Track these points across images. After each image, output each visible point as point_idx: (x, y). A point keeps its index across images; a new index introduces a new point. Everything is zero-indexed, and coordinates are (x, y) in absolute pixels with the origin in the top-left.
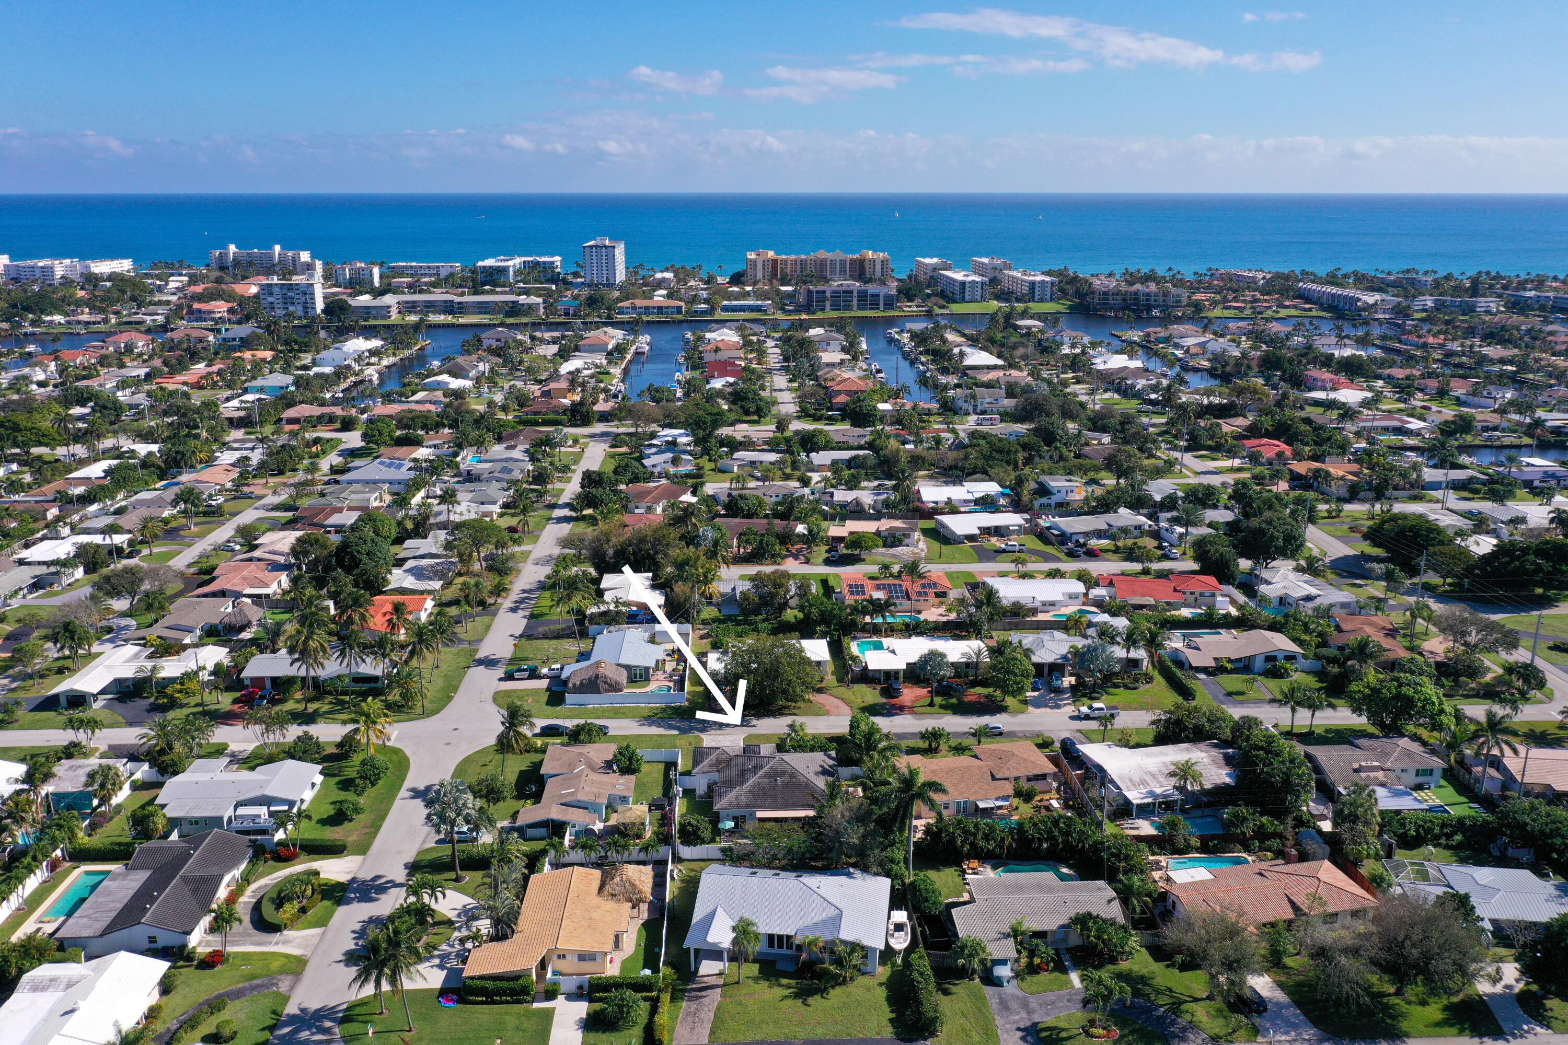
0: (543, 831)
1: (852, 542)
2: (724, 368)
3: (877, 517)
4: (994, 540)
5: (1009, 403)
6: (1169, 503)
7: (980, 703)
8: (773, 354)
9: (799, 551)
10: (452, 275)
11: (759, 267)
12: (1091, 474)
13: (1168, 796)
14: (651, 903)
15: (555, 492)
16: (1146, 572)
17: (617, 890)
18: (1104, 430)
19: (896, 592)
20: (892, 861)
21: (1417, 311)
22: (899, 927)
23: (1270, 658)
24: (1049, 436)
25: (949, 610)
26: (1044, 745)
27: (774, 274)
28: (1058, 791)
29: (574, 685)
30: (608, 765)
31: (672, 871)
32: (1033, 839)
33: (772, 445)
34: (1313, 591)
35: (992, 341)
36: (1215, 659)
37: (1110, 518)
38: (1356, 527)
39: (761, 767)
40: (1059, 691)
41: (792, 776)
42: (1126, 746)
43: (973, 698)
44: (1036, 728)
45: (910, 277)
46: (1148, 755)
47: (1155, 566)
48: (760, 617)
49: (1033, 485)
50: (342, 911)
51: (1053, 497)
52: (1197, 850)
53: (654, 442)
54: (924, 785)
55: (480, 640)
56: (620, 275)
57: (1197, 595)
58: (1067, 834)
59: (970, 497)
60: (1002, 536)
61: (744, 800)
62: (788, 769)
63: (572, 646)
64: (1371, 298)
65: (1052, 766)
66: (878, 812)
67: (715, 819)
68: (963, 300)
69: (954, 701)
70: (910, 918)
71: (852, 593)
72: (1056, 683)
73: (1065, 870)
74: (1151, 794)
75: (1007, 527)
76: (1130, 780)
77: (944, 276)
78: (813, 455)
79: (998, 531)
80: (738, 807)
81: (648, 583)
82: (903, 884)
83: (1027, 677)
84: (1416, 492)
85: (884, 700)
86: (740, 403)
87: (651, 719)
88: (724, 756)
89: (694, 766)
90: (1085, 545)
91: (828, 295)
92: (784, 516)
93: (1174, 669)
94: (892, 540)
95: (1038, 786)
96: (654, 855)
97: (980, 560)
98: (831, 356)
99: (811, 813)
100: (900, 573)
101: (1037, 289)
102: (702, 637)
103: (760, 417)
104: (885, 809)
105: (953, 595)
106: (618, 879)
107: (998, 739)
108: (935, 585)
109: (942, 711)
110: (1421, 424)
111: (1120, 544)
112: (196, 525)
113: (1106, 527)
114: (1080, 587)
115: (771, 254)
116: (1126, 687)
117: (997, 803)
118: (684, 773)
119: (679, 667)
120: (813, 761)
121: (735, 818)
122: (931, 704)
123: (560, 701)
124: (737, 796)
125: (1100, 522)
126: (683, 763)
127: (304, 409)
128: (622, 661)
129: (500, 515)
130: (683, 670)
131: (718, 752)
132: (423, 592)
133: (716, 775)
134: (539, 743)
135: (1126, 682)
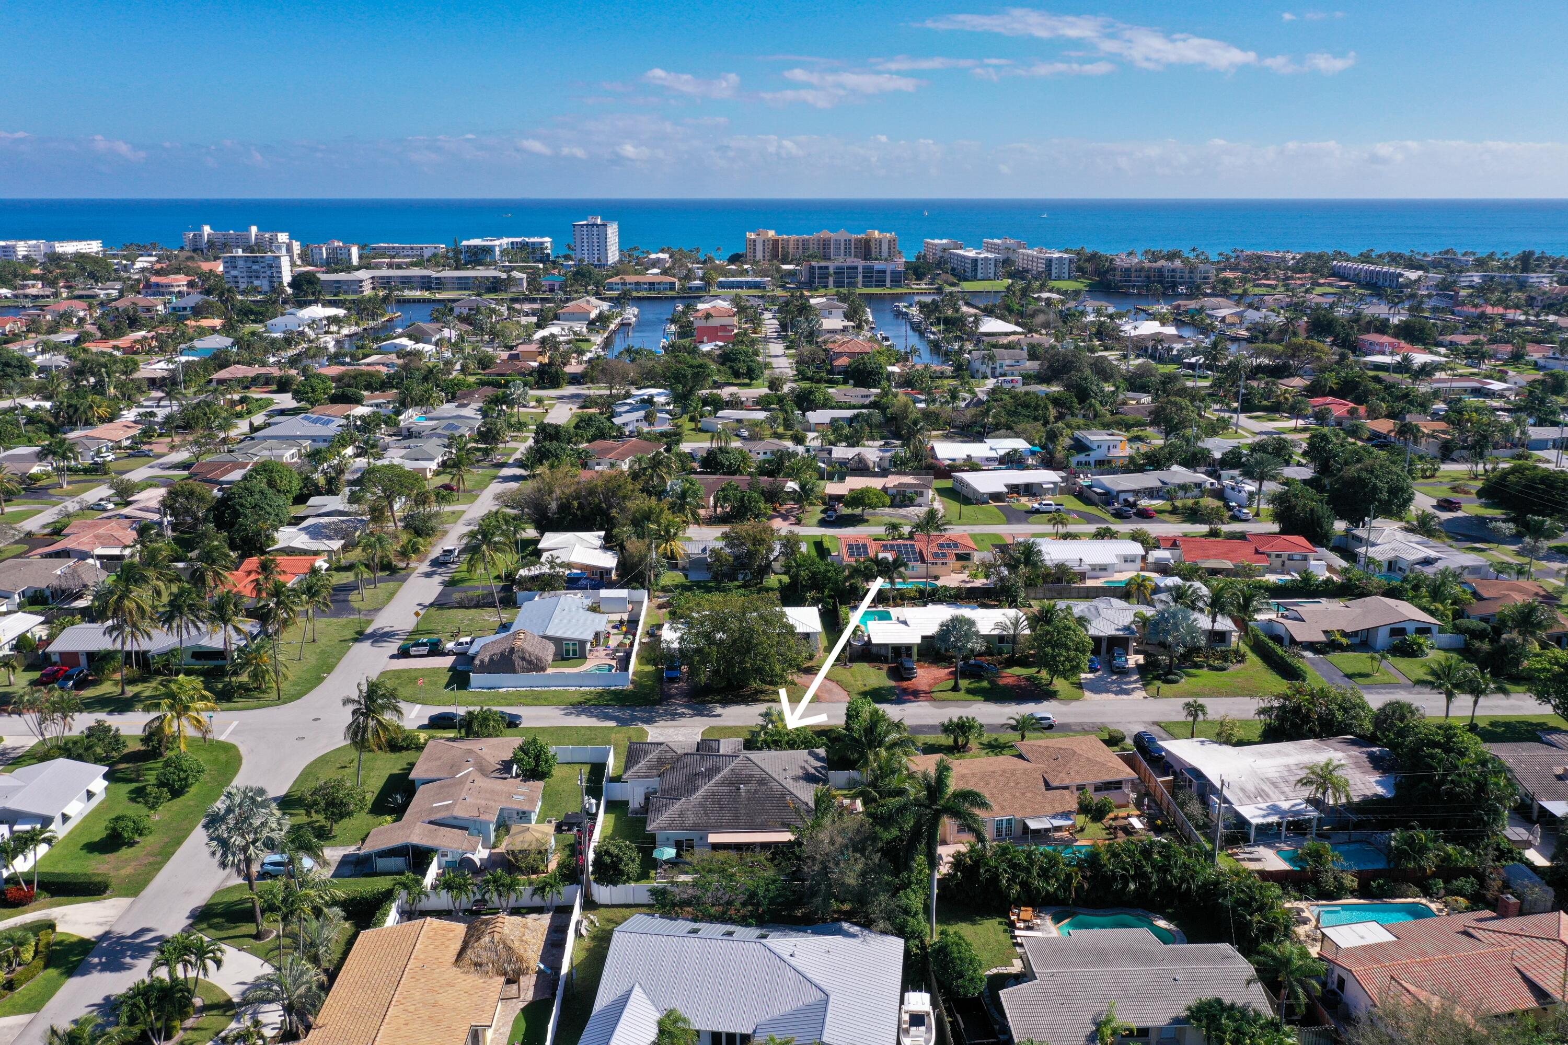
0: (397, 862)
1: (853, 498)
2: (713, 333)
3: (884, 473)
4: (1024, 500)
5: (1032, 366)
6: (1232, 460)
7: (1019, 687)
8: (770, 323)
9: (789, 511)
10: (435, 255)
11: (759, 247)
12: (1135, 431)
13: (1298, 813)
14: (540, 973)
15: (506, 451)
16: (1214, 534)
17: (485, 956)
18: (1144, 389)
19: (907, 553)
20: (906, 911)
21: (1463, 288)
22: (917, 1020)
23: (1397, 631)
24: (1083, 395)
25: (974, 576)
26: (1113, 741)
27: (775, 256)
28: (1139, 804)
29: (482, 662)
30: (506, 767)
31: (578, 923)
32: (1114, 876)
33: (762, 403)
34: (1432, 554)
35: (1010, 310)
36: (1326, 632)
37: (1162, 474)
38: (1459, 486)
39: (718, 770)
40: (1123, 672)
41: (762, 782)
42: (1228, 742)
43: (1010, 681)
44: (1098, 720)
45: (918, 258)
46: (1261, 755)
47: (1225, 528)
48: (737, 583)
49: (1068, 442)
50: (74, 983)
51: (1092, 453)
52: (1353, 893)
53: (628, 401)
54: (956, 795)
55: (377, 610)
56: (613, 255)
57: (1285, 557)
58: (1164, 869)
59: (993, 454)
60: (1034, 495)
61: (690, 818)
62: (757, 773)
63: (491, 617)
64: (1413, 275)
65: (1129, 770)
66: (886, 836)
67: (647, 844)
68: (975, 278)
69: (985, 684)
70: (934, 1004)
71: (851, 554)
72: (1118, 662)
73: (1162, 923)
74: (1274, 809)
75: (1040, 485)
76: (1243, 790)
77: (954, 254)
78: (809, 414)
79: (1029, 490)
80: (682, 828)
81: (599, 543)
82: (923, 948)
83: (1083, 652)
84: (1520, 451)
85: (893, 683)
86: (729, 364)
87: (580, 706)
88: (669, 755)
89: (626, 769)
90: (1134, 505)
91: (831, 271)
92: (771, 474)
93: (1272, 644)
94: (901, 499)
95: (1112, 797)
96: (551, 898)
97: (1009, 521)
98: (833, 322)
99: (786, 837)
100: (911, 533)
101: (1054, 266)
102: (660, 607)
103: (751, 379)
104: (895, 832)
105: (977, 557)
106: (487, 939)
107: (1048, 733)
108: (956, 545)
109: (970, 697)
110: (1504, 386)
111: (1178, 503)
112: (68, 483)
113: (1159, 484)
114: (1137, 549)
115: (771, 233)
116: (1211, 667)
117: (1055, 823)
118: (614, 780)
119: (626, 642)
120: (792, 761)
121: (679, 843)
122: (955, 688)
123: (460, 683)
124: (681, 811)
125: (1152, 479)
126: (616, 766)
127: (235, 371)
128: (550, 634)
129: (436, 473)
130: (631, 645)
131: (660, 748)
132: (317, 553)
133: (655, 781)
134: (423, 737)
135: (1211, 661)
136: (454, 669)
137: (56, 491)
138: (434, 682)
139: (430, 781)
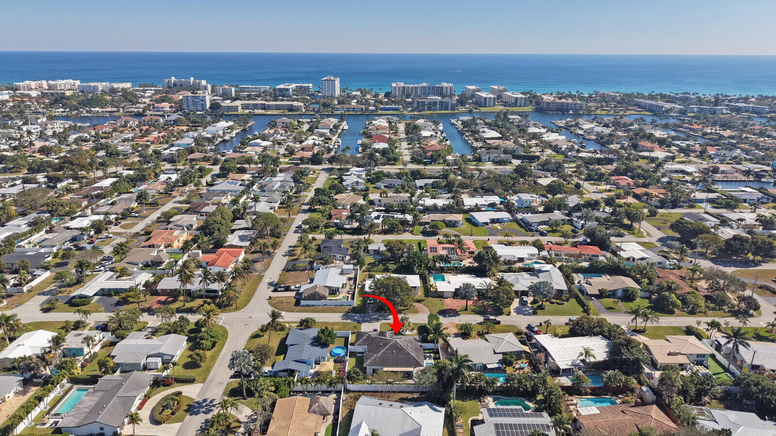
0: (285, 374)
1: (432, 224)
2: (379, 138)
3: (444, 212)
4: (496, 225)
6: (577, 208)
8: (402, 131)
10: (265, 91)
11: (397, 90)
14: (332, 416)
15: (303, 197)
16: (566, 243)
17: (317, 409)
18: (548, 170)
19: (451, 251)
21: (690, 112)
23: (626, 291)
25: (474, 261)
26: (518, 334)
27: (403, 93)
29: (305, 295)
30: (314, 341)
33: (399, 176)
34: (645, 255)
35: (498, 126)
36: (599, 289)
37: (550, 215)
39: (386, 344)
41: (400, 350)
42: (557, 337)
44: (515, 325)
45: (463, 95)
46: (569, 342)
51: (524, 204)
52: (590, 394)
53: (348, 173)
55: (265, 271)
56: (338, 92)
59: (486, 203)
60: (500, 223)
61: (378, 362)
62: (399, 346)
64: (668, 106)
65: (523, 347)
68: (485, 106)
71: (431, 251)
75: (502, 219)
77: (477, 94)
78: (417, 181)
79: (498, 221)
80: (375, 365)
84: (693, 204)
86: (386, 155)
88: (370, 337)
89: (356, 341)
91: (426, 103)
93: (580, 295)
94: (450, 224)
96: (334, 387)
98: (427, 133)
101: (518, 101)
102: (364, 272)
103: (395, 162)
106: (317, 404)
108: (469, 248)
109: (471, 313)
112: (145, 210)
113: (548, 220)
114: (535, 251)
115: (402, 84)
116: (558, 303)
117: (496, 366)
118: (352, 344)
119: (353, 287)
120: (410, 342)
121: (374, 370)
122: (466, 309)
123: (297, 303)
124: (375, 359)
125: (545, 217)
126: (352, 338)
127: (196, 155)
128: (327, 285)
129: (279, 208)
130: (355, 289)
131: (367, 335)
132: (241, 247)
133: (366, 347)
134: (287, 325)
135: (557, 301)
136: (295, 298)
137: (141, 214)
138: (288, 303)
139: (293, 345)
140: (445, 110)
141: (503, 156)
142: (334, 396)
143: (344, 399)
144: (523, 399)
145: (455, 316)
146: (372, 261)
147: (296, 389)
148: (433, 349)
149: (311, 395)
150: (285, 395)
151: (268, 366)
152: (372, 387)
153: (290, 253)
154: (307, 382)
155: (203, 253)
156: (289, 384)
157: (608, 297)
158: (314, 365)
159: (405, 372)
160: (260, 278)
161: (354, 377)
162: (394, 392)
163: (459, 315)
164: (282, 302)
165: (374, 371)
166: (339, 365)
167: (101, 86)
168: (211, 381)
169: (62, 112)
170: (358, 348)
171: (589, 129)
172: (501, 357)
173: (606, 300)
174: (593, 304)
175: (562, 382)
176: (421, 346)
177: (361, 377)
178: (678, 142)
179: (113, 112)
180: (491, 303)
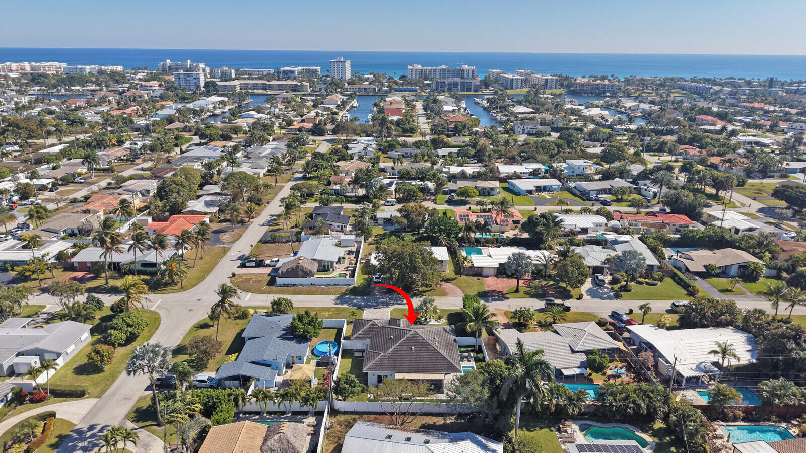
0: (234, 383)
1: (461, 192)
2: (394, 112)
3: (475, 179)
4: (543, 194)
5: (542, 128)
6: (643, 175)
8: (419, 108)
10: (269, 74)
11: (414, 73)
16: (639, 213)
17: (276, 446)
18: (596, 140)
19: (488, 219)
21: (741, 95)
23: (743, 267)
25: (522, 231)
27: (421, 77)
29: (283, 272)
31: (327, 423)
34: (752, 225)
35: (529, 102)
36: (705, 267)
37: (611, 182)
39: (401, 336)
41: (423, 345)
42: (664, 327)
45: (486, 78)
51: (575, 171)
52: (742, 419)
55: (233, 243)
56: (348, 75)
57: (677, 226)
59: (527, 171)
60: (548, 191)
61: (386, 364)
62: (420, 339)
64: (717, 88)
65: (614, 342)
68: (512, 88)
71: (462, 220)
75: (550, 186)
77: (503, 77)
78: (439, 150)
79: (544, 189)
80: (382, 370)
84: (784, 173)
86: (401, 126)
88: (374, 326)
89: (353, 333)
91: (446, 83)
93: (676, 271)
94: (484, 192)
97: (537, 204)
98: (448, 107)
100: (490, 210)
101: (549, 82)
102: (370, 244)
103: (412, 133)
108: (513, 216)
109: (524, 296)
110: (770, 141)
112: (95, 176)
113: (610, 187)
115: (419, 67)
116: (647, 284)
117: (578, 371)
118: (346, 338)
119: (353, 262)
120: (438, 333)
121: (380, 377)
122: (517, 291)
123: (272, 283)
124: (381, 360)
125: (606, 184)
126: (346, 330)
127: (177, 125)
128: (316, 257)
129: (265, 175)
130: (356, 264)
131: (370, 323)
132: (205, 214)
133: (368, 341)
134: (251, 311)
135: (647, 280)
136: (269, 275)
137: (89, 180)
138: (259, 282)
139: (253, 338)
140: (467, 91)
141: (540, 127)
142: (311, 420)
143: (329, 425)
144: (631, 428)
145: (502, 300)
146: (382, 232)
147: (248, 408)
148: (474, 346)
149: (273, 419)
150: (225, 419)
151: (211, 371)
152: (376, 407)
153: (271, 223)
154: (266, 396)
155: (154, 220)
156: (236, 400)
157: (718, 276)
158: (284, 370)
159: (432, 380)
160: (225, 251)
161: (345, 389)
162: (413, 414)
163: (508, 299)
164: (248, 280)
165: (380, 380)
166: (325, 371)
167: (88, 69)
168: (114, 394)
169: (38, 90)
170: (355, 344)
171: (634, 106)
172: (583, 358)
173: (714, 280)
174: (700, 284)
175: (689, 398)
176: (455, 341)
177: (357, 389)
178: (741, 118)
179: (95, 90)
180: (551, 283)
